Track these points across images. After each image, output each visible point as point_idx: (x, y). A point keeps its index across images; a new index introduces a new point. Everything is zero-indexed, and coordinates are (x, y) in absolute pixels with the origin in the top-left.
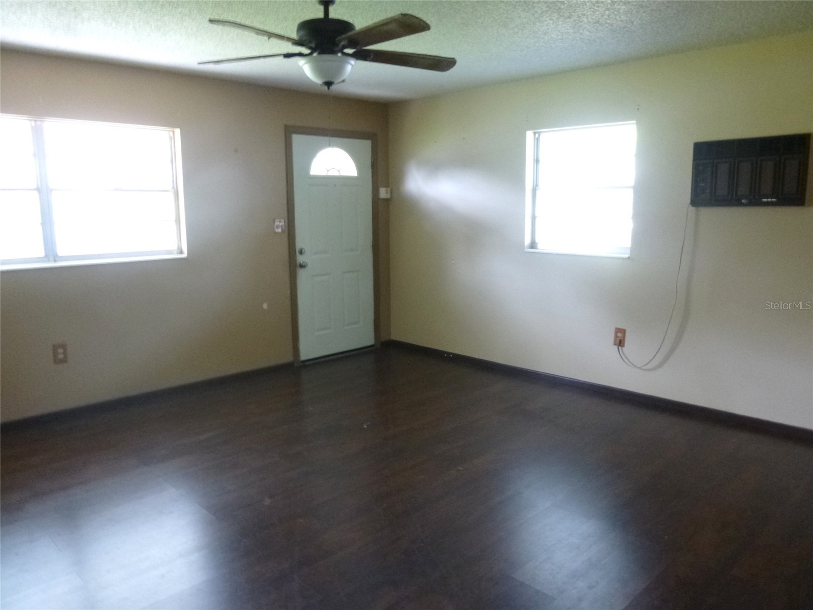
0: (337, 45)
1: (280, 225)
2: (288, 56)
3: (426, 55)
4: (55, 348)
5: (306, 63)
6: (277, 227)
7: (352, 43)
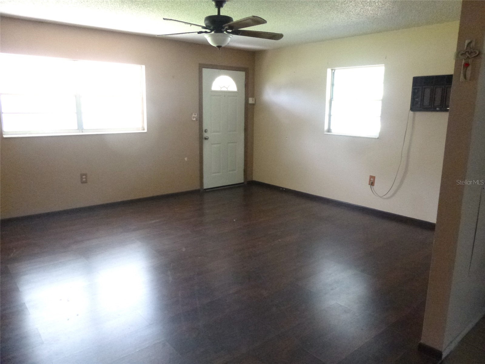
0: (223, 28)
1: (195, 116)
2: (200, 33)
3: (268, 32)
4: (82, 175)
5: (208, 37)
6: (194, 118)
7: (231, 27)
